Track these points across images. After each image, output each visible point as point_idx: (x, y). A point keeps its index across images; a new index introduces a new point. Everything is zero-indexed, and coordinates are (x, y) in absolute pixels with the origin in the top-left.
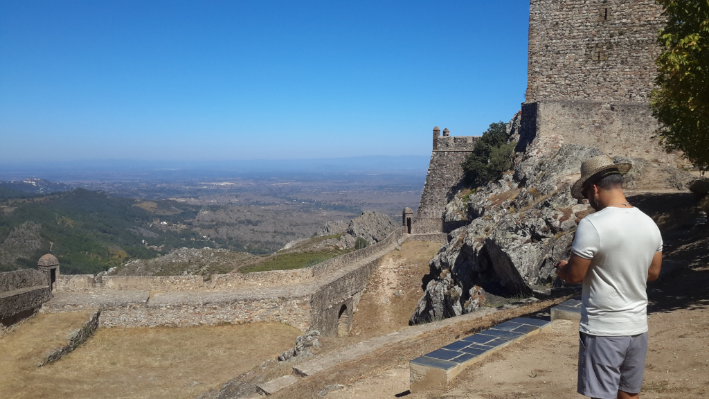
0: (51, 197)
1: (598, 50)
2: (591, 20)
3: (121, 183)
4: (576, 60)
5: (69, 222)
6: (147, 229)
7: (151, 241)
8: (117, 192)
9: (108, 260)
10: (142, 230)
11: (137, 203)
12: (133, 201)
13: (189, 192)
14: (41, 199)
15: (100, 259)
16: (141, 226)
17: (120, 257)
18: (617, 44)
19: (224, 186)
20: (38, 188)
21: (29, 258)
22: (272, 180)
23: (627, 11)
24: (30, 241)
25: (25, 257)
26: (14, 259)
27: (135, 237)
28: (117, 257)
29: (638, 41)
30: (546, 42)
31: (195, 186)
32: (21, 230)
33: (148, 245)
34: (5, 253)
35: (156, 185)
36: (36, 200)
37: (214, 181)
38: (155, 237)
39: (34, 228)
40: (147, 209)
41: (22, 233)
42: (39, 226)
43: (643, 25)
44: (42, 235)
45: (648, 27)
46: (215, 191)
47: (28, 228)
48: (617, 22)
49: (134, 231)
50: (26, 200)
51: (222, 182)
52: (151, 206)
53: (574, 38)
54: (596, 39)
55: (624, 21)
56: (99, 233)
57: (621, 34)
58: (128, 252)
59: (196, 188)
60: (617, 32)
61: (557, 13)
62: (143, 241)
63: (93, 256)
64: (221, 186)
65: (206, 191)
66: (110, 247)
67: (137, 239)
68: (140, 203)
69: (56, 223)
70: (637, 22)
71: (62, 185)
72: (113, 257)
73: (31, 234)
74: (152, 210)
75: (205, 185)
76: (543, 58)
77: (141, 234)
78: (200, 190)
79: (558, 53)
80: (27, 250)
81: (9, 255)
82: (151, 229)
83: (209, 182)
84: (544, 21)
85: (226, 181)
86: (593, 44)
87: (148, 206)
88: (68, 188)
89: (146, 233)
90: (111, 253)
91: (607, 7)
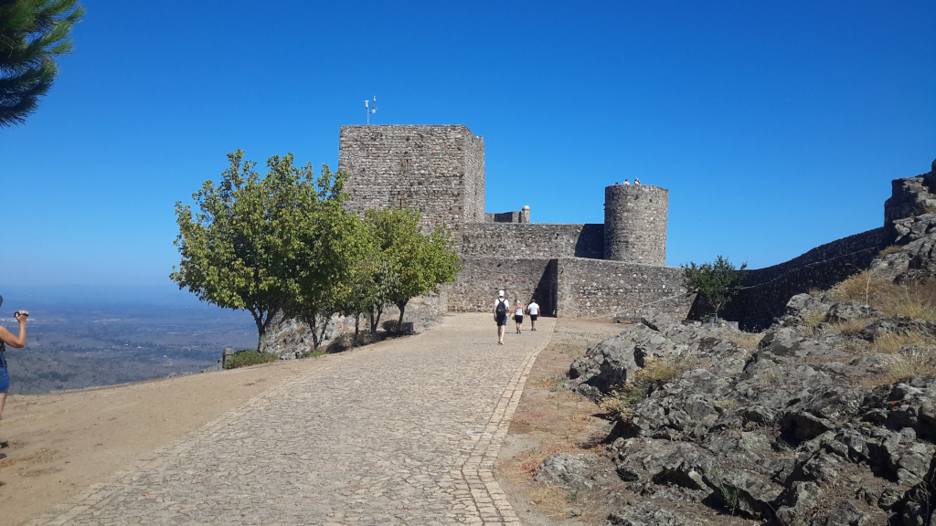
1: (400, 197)
2: (394, 169)
4: (380, 205)
18: (416, 193)
23: (426, 163)
29: (434, 191)
30: (353, 187)
43: (439, 177)
45: (442, 179)
48: (416, 172)
53: (379, 184)
54: (398, 186)
55: (423, 172)
57: (420, 184)
60: (416, 181)
61: (364, 160)
70: (433, 173)
76: (352, 202)
79: (365, 198)
84: (352, 167)
86: (396, 190)
91: (408, 158)
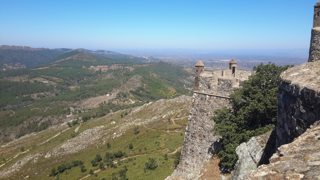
0: (150, 64)
3: (181, 59)
5: (155, 75)
6: (187, 80)
7: (188, 86)
8: (179, 63)
9: (167, 93)
10: (185, 80)
11: (184, 68)
12: (183, 67)
13: (209, 64)
14: (146, 65)
15: (164, 92)
16: (185, 79)
17: (172, 92)
19: (226, 62)
20: (148, 60)
21: (135, 90)
22: (249, 59)
24: (136, 83)
25: (133, 90)
26: (129, 90)
27: (181, 83)
28: (171, 92)
31: (213, 61)
32: (133, 79)
33: (186, 87)
34: (126, 88)
35: (195, 60)
36: (144, 65)
37: (222, 59)
38: (190, 84)
39: (138, 78)
40: (188, 71)
41: (134, 80)
42: (141, 77)
44: (142, 81)
46: (221, 64)
47: (136, 78)
49: (181, 81)
50: (140, 65)
51: (225, 59)
52: (190, 70)
56: (166, 81)
58: (176, 90)
59: (213, 62)
62: (184, 86)
63: (161, 91)
64: (224, 62)
65: (217, 64)
66: (169, 88)
67: (182, 84)
68: (185, 68)
69: (150, 76)
71: (158, 59)
72: (170, 92)
73: (137, 80)
74: (190, 72)
75: (217, 61)
77: (184, 82)
78: (214, 63)
80: (135, 87)
81: (127, 88)
82: (188, 80)
83: (219, 59)
85: (227, 59)
87: (189, 70)
88: (160, 60)
89: (186, 82)
90: (169, 90)
